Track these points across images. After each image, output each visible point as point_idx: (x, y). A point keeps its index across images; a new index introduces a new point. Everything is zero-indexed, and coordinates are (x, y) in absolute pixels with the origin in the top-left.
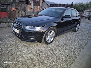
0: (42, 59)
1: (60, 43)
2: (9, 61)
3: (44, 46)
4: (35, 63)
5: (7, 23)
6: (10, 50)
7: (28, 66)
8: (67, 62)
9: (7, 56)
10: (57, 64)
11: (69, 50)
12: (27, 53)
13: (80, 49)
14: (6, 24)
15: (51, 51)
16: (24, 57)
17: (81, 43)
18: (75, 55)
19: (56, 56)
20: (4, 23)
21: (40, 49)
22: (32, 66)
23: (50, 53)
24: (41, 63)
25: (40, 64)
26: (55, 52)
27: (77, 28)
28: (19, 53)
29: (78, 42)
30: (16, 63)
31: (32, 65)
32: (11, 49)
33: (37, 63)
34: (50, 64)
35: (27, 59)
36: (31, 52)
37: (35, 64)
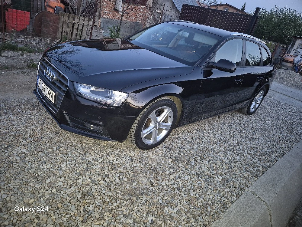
0: (116, 200)
1: (187, 148)
2: (9, 190)
3: (133, 154)
4: (91, 208)
5: (26, 55)
6: (18, 155)
7: (68, 216)
8: (193, 220)
9: (8, 175)
10: (160, 223)
11: (210, 177)
12: (73, 170)
13: (247, 180)
14: (22, 55)
15: (150, 174)
16: (61, 184)
17: (256, 159)
18: (223, 199)
19: (162, 194)
20: (16, 53)
21: (116, 162)
22: (79, 219)
23: (145, 181)
24: (110, 211)
25: (108, 213)
26: (163, 180)
27: (254, 104)
28: (45, 167)
29: (246, 154)
30: (31, 202)
31: (79, 214)
32: (24, 151)
33: (96, 210)
34: (138, 220)
35: (69, 191)
36: (87, 169)
37: (90, 213)
